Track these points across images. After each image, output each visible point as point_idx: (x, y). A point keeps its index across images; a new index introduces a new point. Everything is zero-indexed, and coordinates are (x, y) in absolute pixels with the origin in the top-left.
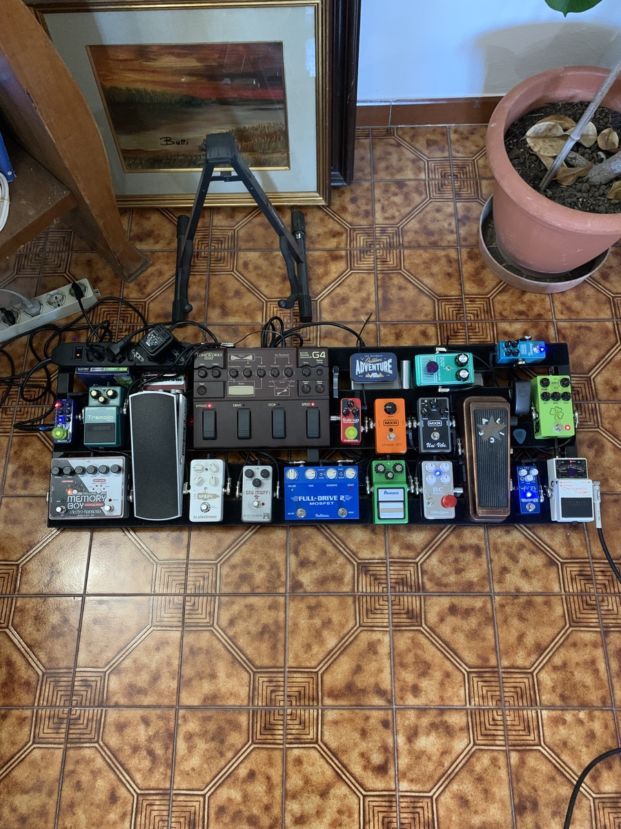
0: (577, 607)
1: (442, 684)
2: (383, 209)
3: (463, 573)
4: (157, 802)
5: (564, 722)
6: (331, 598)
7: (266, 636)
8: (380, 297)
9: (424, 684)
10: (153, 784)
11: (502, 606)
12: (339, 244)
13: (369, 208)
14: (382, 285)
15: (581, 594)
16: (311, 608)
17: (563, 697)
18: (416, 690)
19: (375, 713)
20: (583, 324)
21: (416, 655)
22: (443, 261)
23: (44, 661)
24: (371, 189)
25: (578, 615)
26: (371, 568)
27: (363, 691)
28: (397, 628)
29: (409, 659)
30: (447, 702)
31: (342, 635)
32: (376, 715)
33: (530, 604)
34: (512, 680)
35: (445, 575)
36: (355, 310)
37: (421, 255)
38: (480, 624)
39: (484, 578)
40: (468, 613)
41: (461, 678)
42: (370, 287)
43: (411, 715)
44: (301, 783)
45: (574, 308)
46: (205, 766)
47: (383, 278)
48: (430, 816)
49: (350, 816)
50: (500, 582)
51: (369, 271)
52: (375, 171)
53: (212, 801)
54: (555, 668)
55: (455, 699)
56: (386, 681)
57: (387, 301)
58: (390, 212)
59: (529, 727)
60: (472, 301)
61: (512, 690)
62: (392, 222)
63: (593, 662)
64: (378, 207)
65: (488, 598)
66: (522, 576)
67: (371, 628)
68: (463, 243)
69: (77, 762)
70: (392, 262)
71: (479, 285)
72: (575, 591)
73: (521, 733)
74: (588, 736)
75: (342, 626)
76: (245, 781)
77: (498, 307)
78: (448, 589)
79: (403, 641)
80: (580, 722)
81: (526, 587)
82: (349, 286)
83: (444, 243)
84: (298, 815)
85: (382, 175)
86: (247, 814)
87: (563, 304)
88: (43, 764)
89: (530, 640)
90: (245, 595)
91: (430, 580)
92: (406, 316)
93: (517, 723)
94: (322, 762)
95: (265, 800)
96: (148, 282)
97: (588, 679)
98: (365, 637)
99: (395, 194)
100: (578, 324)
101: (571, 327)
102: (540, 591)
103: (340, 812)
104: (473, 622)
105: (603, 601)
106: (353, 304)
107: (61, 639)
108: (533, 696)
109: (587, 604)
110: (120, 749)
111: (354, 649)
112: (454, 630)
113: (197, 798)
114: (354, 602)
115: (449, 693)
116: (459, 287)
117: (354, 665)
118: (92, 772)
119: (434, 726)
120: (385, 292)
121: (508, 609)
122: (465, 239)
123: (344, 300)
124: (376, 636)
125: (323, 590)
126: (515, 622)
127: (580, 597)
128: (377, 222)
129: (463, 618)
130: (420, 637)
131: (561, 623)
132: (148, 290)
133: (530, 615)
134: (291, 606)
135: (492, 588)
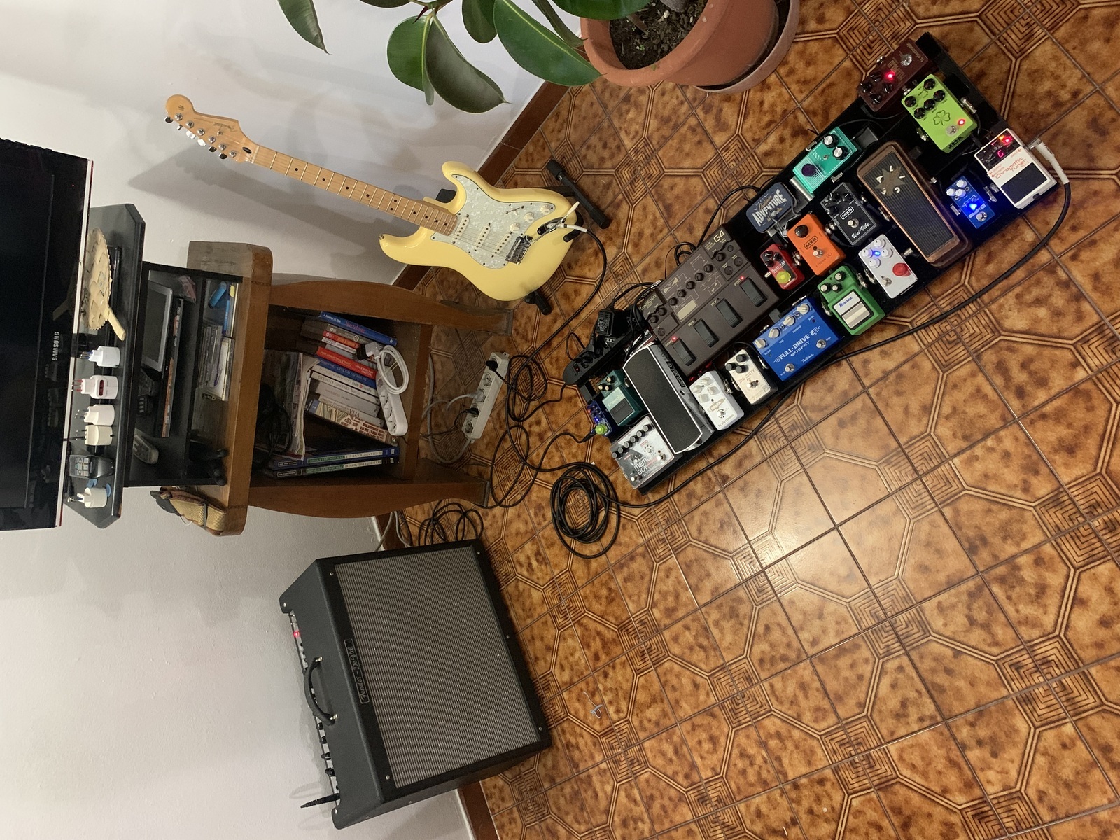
0: (941, 352)
1: (863, 488)
2: (627, 133)
3: (835, 388)
4: (722, 676)
5: (977, 458)
6: (751, 473)
7: (725, 527)
8: (662, 209)
9: (849, 496)
10: (713, 666)
11: (878, 394)
12: (614, 192)
13: (617, 141)
14: (660, 198)
15: (940, 337)
16: (742, 489)
17: (965, 438)
21: (833, 478)
22: (689, 135)
23: (614, 621)
24: (611, 125)
25: (946, 358)
26: (767, 432)
28: (808, 466)
29: (829, 483)
30: (874, 499)
31: (773, 495)
32: (826, 540)
33: (900, 377)
34: (916, 450)
35: (822, 399)
36: (652, 235)
37: (671, 146)
38: (868, 422)
39: (853, 381)
40: (854, 418)
41: (875, 475)
42: (652, 207)
43: (852, 525)
44: (801, 617)
45: (809, 77)
46: (736, 638)
47: (657, 191)
49: (846, 623)
50: (867, 375)
51: (645, 195)
52: (605, 106)
53: (753, 658)
54: (948, 418)
55: (878, 493)
56: (821, 510)
57: (668, 208)
58: (632, 130)
59: (947, 480)
60: (727, 149)
61: (920, 458)
62: (638, 137)
63: (978, 391)
64: (623, 135)
65: (864, 395)
66: (882, 358)
67: (790, 478)
68: (695, 105)
69: (665, 674)
70: (655, 171)
71: (725, 131)
72: (933, 338)
73: (944, 488)
74: (1003, 457)
75: (770, 489)
76: (765, 634)
77: (749, 136)
78: (830, 410)
79: (817, 472)
80: (991, 450)
81: (890, 365)
82: (638, 220)
83: (682, 119)
84: (811, 640)
85: (612, 104)
86: (778, 656)
87: (798, 82)
88: (649, 685)
89: (915, 407)
90: (697, 507)
91: (813, 411)
92: (688, 208)
93: (936, 483)
94: (807, 593)
95: (785, 641)
97: (981, 408)
98: (789, 487)
99: (628, 111)
100: (820, 89)
101: (816, 98)
102: (904, 359)
103: (838, 623)
104: (862, 422)
105: (962, 330)
106: (648, 232)
107: (615, 603)
108: (940, 453)
109: (950, 343)
110: (683, 653)
111: (787, 500)
112: (851, 440)
113: (743, 662)
114: (769, 466)
115: (871, 491)
116: (712, 146)
118: (676, 676)
120: (664, 201)
121: (884, 393)
122: (695, 99)
123: (641, 234)
124: (796, 481)
125: (743, 471)
126: (895, 400)
127: (940, 341)
128: (628, 148)
129: (853, 425)
130: (827, 460)
131: (934, 375)
132: (530, 337)
133: (906, 386)
134: (728, 495)
135: (863, 385)
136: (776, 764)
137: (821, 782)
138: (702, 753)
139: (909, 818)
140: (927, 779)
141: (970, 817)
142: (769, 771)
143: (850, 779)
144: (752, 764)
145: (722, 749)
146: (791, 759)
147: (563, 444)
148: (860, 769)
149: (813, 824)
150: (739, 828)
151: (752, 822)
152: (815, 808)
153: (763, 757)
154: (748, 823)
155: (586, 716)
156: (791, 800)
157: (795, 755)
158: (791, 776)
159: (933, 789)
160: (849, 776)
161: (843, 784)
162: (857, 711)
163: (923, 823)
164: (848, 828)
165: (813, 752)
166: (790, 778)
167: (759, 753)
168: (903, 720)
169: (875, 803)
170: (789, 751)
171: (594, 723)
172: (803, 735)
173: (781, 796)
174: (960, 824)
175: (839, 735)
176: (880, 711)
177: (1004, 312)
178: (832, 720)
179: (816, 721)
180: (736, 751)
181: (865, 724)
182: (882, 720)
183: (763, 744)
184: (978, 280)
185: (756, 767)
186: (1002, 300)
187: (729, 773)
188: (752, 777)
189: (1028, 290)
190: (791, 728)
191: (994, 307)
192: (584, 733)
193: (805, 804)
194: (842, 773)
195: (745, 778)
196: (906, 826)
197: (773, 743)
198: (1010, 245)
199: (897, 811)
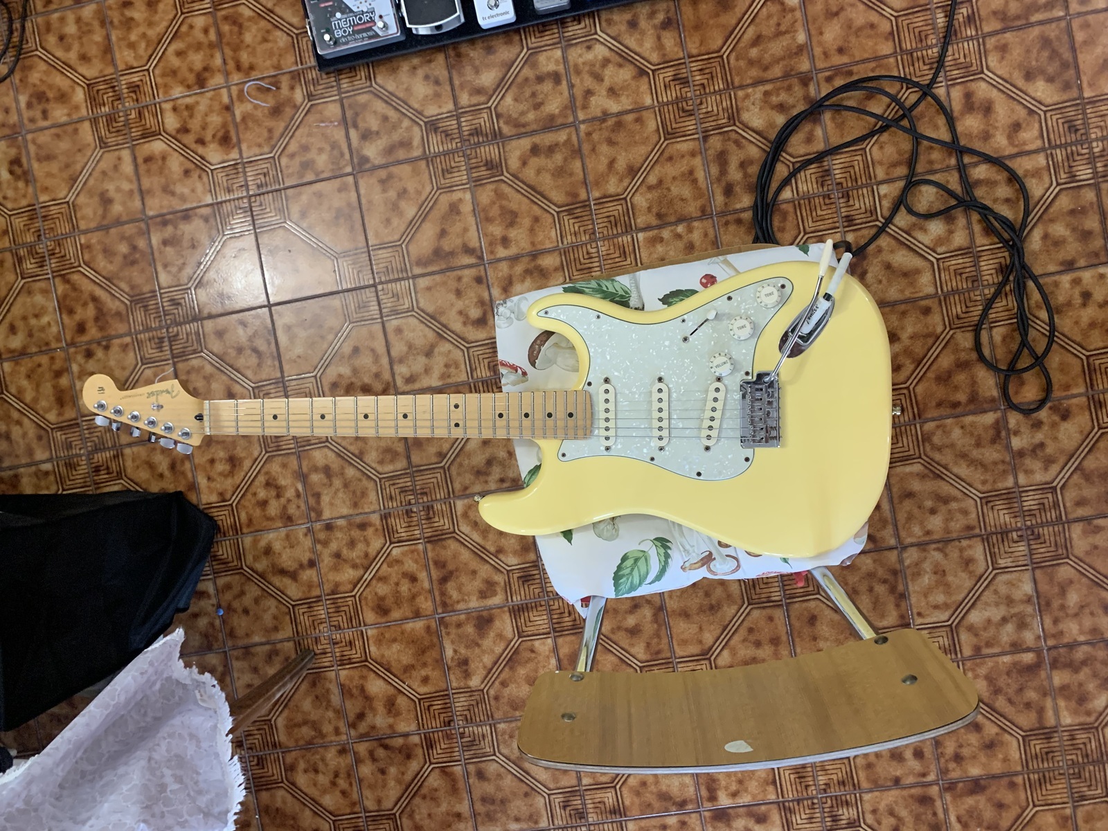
0: (672, 117)
1: (532, 230)
3: (542, 108)
4: (273, 391)
5: (662, 240)
6: (401, 166)
7: (342, 221)
9: (513, 234)
10: (264, 376)
11: (589, 134)
15: (676, 101)
16: (382, 182)
17: (659, 216)
18: (505, 241)
19: (467, 272)
21: (502, 207)
23: (127, 290)
25: (674, 126)
26: (440, 125)
27: (452, 254)
28: (477, 183)
29: (495, 211)
30: (539, 247)
31: (420, 202)
32: (468, 274)
33: (619, 125)
34: (605, 210)
35: (523, 113)
38: (565, 160)
39: (566, 107)
40: (551, 149)
41: (550, 220)
43: (504, 266)
44: (405, 349)
46: (310, 352)
49: (457, 367)
50: (585, 107)
53: (323, 380)
54: (650, 188)
55: (547, 241)
56: (473, 239)
59: (625, 252)
61: (606, 220)
63: (691, 172)
65: (573, 129)
66: (608, 96)
67: (450, 189)
69: (188, 372)
72: (670, 99)
73: (617, 260)
74: (686, 248)
75: (419, 193)
76: (350, 357)
78: (528, 129)
79: (486, 196)
80: (679, 236)
81: (614, 107)
84: (408, 375)
86: (359, 384)
89: (621, 165)
90: (311, 183)
91: (507, 123)
93: (612, 251)
94: (422, 326)
95: (374, 369)
97: (686, 191)
98: (445, 200)
102: (630, 108)
103: (447, 366)
104: (558, 158)
105: (701, 103)
108: (627, 222)
109: (684, 111)
110: (225, 353)
111: (436, 214)
112: (539, 172)
113: (309, 381)
114: (428, 166)
115: (540, 237)
117: (438, 230)
118: (205, 378)
119: (528, 272)
121: (595, 136)
124: (456, 196)
125: (391, 160)
126: (604, 149)
127: (675, 106)
129: (547, 157)
130: (503, 186)
131: (655, 138)
133: (621, 137)
134: (362, 183)
135: (576, 117)
136: (312, 501)
137: (363, 526)
138: (212, 474)
139: (451, 573)
140: (485, 537)
141: (516, 579)
142: (299, 507)
143: (399, 527)
144: (278, 496)
145: (243, 474)
146: (333, 498)
148: (415, 519)
149: (335, 568)
150: (235, 563)
151: (256, 558)
152: (345, 552)
153: (297, 491)
154: (250, 558)
155: (36, 400)
156: (316, 541)
157: (340, 495)
158: (327, 514)
159: (488, 547)
160: (399, 525)
161: (388, 532)
162: (434, 460)
163: (464, 579)
164: (378, 575)
165: (364, 494)
166: (324, 518)
167: (293, 485)
168: (482, 478)
169: (418, 554)
170: (333, 489)
171: (48, 410)
172: (358, 474)
173: (306, 535)
174: (503, 584)
175: (406, 482)
176: (461, 465)
177: (747, 103)
178: (401, 464)
179: (381, 462)
180: (261, 479)
181: (439, 475)
182: (459, 474)
183: (303, 477)
184: (737, 59)
185: (283, 500)
186: (750, 90)
187: (242, 502)
188: (273, 508)
189: (777, 91)
190: (346, 465)
191: (741, 93)
192: (26, 421)
193: (334, 546)
194: (392, 521)
195: (264, 510)
196: (444, 580)
197: (315, 478)
199: (440, 564)
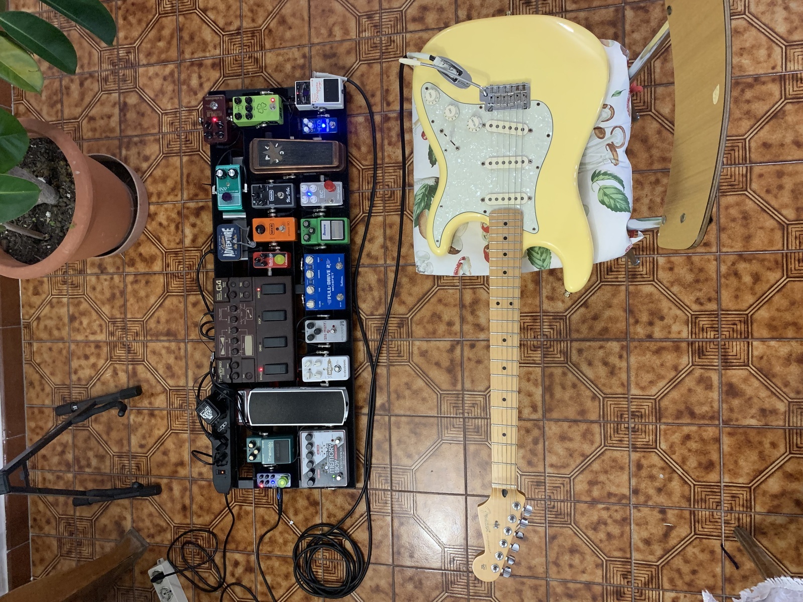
0: (392, 205)
1: (446, 305)
2: (94, 333)
3: (372, 286)
6: (391, 383)
7: (418, 430)
8: (165, 338)
9: (446, 318)
12: (123, 371)
13: (93, 345)
14: (157, 336)
15: (384, 201)
16: (399, 397)
18: (450, 324)
19: (466, 354)
20: (185, 180)
21: (428, 322)
22: (136, 286)
24: (77, 343)
25: (398, 203)
27: (452, 361)
28: (410, 335)
29: (430, 327)
30: (458, 302)
31: (415, 375)
32: (467, 352)
33: (391, 239)
35: (373, 299)
36: (176, 358)
37: (131, 305)
38: (406, 276)
39: (375, 271)
41: (441, 291)
42: (158, 346)
43: (466, 328)
45: (172, 186)
47: (151, 335)
48: (529, 318)
49: (531, 373)
50: (377, 259)
51: (145, 346)
52: (62, 339)
53: (525, 470)
55: (455, 296)
56: (445, 345)
57: (169, 333)
58: (95, 327)
60: (168, 265)
62: (104, 326)
64: (92, 338)
65: (388, 269)
66: (373, 243)
67: (411, 354)
68: (121, 270)
70: (137, 328)
71: (155, 260)
72: (382, 205)
75: (409, 375)
77: (173, 245)
79: (418, 331)
81: (380, 240)
82: (157, 363)
83: (122, 285)
84: (531, 409)
85: (65, 333)
86: (532, 446)
87: (169, 194)
88: (505, 590)
90: (391, 446)
91: (377, 310)
92: (181, 318)
96: (158, 525)
98: (417, 359)
99: (81, 323)
101: (188, 189)
102: (382, 231)
103: (529, 380)
105: (388, 185)
106: (171, 360)
107: (423, 582)
109: (391, 197)
111: (425, 366)
114: (394, 365)
115: (451, 300)
116: (157, 275)
117: (435, 367)
119: (473, 312)
120: (162, 334)
121: (395, 255)
122: (118, 268)
123: (169, 367)
124: (416, 351)
125: (386, 389)
126: (404, 250)
127: (386, 202)
128: (104, 339)
129: (401, 287)
130: (415, 319)
132: (164, 524)
134: (397, 412)
135: (382, 266)
136: (613, 500)
137: (639, 467)
138: (581, 568)
140: (663, 377)
141: (700, 360)
142: (616, 511)
143: (644, 440)
144: (606, 524)
145: (584, 545)
146: (613, 483)
147: (269, 549)
148: (640, 426)
149: (670, 494)
150: (653, 570)
151: (652, 553)
152: (657, 484)
153: (604, 509)
154: (651, 558)
156: (645, 504)
157: (612, 477)
158: (625, 491)
159: (672, 377)
161: (647, 448)
162: (597, 403)
163: (693, 399)
164: (680, 464)
165: (614, 460)
166: (628, 494)
167: (599, 511)
168: (617, 371)
169: (668, 430)
170: (607, 482)
172: (598, 461)
173: (639, 510)
174: (702, 371)
175: (610, 428)
176: (604, 385)
177: (393, 157)
178: (596, 428)
179: (592, 443)
180: (590, 533)
181: (609, 403)
182: (611, 388)
183: (593, 502)
184: (366, 160)
185: (609, 521)
186: (386, 154)
187: (606, 552)
188: (615, 530)
190: (590, 468)
191: (387, 160)
193: (651, 492)
194: (639, 444)
195: (614, 537)
197: (596, 493)
198: (359, 131)
199: (679, 415)
